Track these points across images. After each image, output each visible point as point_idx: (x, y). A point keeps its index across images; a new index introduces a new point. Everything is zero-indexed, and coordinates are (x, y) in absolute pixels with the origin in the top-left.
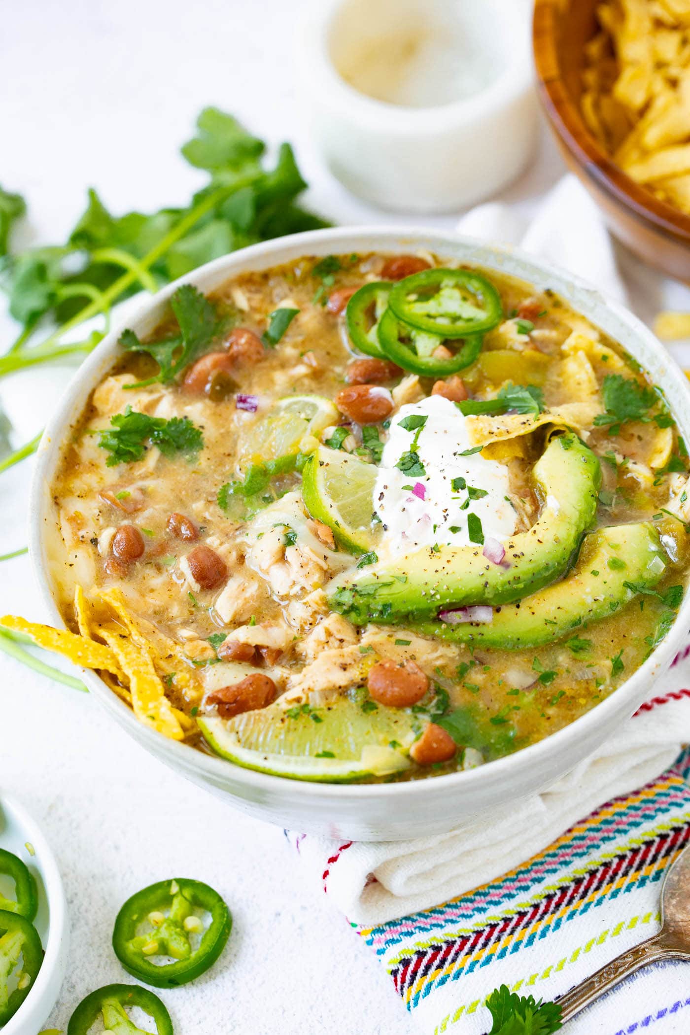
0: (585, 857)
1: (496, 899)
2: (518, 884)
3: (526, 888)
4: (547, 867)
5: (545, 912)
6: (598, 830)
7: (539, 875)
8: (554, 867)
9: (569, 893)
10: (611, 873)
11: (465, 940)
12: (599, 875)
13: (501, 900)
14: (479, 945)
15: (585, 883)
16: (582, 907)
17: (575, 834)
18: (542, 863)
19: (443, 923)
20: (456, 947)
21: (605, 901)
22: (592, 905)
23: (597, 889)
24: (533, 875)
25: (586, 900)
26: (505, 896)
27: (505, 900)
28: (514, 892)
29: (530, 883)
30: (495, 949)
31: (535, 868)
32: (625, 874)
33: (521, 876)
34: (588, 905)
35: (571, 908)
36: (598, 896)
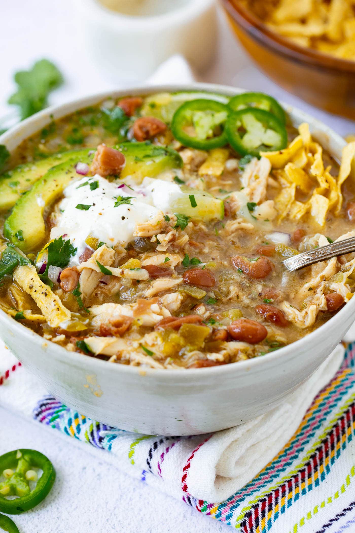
0: (321, 428)
1: (280, 468)
2: (290, 456)
3: (296, 457)
4: (302, 442)
5: (316, 466)
6: (319, 411)
7: (300, 448)
8: (305, 440)
9: (324, 450)
10: (340, 429)
11: (276, 491)
12: (335, 433)
13: (285, 468)
14: (287, 491)
15: (329, 440)
16: (336, 454)
17: (308, 418)
18: (297, 441)
19: (258, 489)
20: (274, 496)
21: (347, 444)
22: (341, 450)
23: (338, 440)
24: (296, 449)
25: (336, 449)
26: (285, 465)
27: (287, 467)
28: (290, 461)
29: (297, 454)
30: (298, 491)
31: (294, 445)
33: (288, 452)
34: (338, 451)
35: (330, 457)
36: (341, 444)
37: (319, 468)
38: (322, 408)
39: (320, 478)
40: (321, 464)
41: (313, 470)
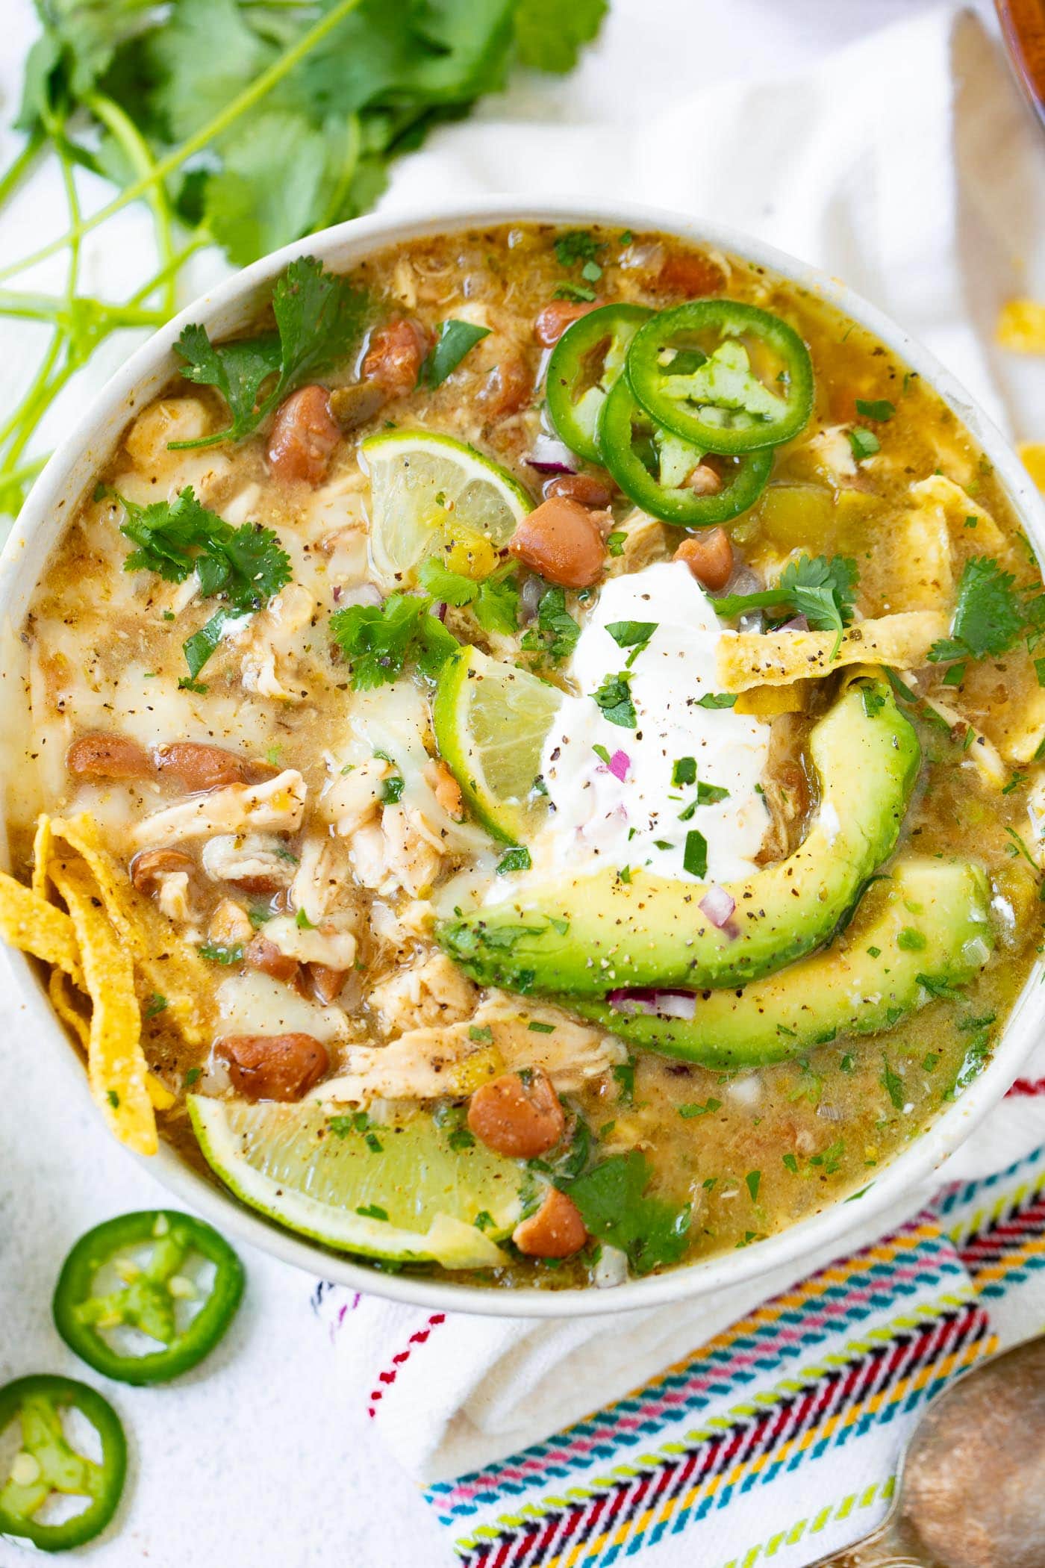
0: (775, 1371)
1: (629, 1431)
2: (667, 1406)
3: (678, 1416)
4: (714, 1380)
5: (707, 1469)
7: (699, 1393)
8: (724, 1381)
9: (747, 1438)
10: (815, 1407)
11: (577, 1510)
12: (796, 1410)
13: (637, 1434)
14: (599, 1526)
15: (773, 1422)
16: (765, 1470)
17: (762, 1321)
18: (706, 1369)
19: (543, 1475)
20: (563, 1525)
21: (804, 1462)
22: (783, 1469)
23: (792, 1436)
24: (690, 1391)
25: (773, 1457)
26: (643, 1426)
27: (643, 1435)
28: (658, 1420)
29: (683, 1407)
30: (624, 1536)
31: (694, 1377)
32: (838, 1410)
33: (671, 1390)
34: (775, 1468)
35: (749, 1468)
36: (792, 1450)
37: (709, 1479)
38: (808, 1314)
39: (695, 1508)
40: (720, 1472)
41: (694, 1476)
